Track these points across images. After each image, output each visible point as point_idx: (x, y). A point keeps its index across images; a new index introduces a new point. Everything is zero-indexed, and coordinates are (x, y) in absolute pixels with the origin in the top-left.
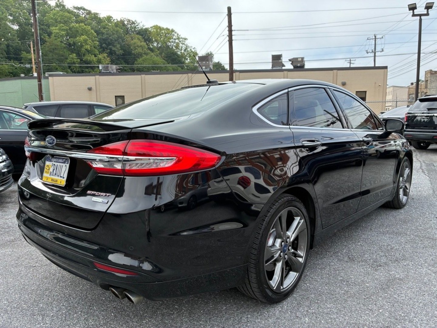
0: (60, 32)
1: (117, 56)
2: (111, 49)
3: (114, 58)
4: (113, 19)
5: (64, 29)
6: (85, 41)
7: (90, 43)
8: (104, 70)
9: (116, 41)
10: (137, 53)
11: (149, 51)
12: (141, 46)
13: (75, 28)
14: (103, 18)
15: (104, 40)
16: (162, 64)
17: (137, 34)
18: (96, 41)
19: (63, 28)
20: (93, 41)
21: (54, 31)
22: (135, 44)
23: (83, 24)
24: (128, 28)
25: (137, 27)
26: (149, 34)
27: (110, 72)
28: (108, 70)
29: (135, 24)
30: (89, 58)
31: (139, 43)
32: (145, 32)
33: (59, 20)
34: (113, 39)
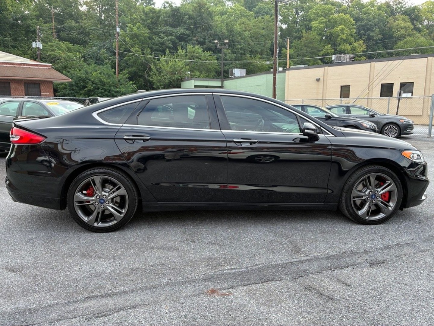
0: (319, 26)
1: (375, 41)
2: (368, 35)
3: (371, 44)
4: (377, 2)
5: (324, 22)
6: (342, 30)
7: (346, 32)
8: (336, 60)
9: (376, 25)
10: (399, 36)
11: (415, 32)
12: (405, 27)
13: (334, 19)
14: (366, 3)
15: (362, 26)
16: (428, 45)
17: (403, 14)
18: (352, 29)
19: (322, 21)
20: (350, 29)
21: (314, 25)
22: (397, 26)
23: (342, 14)
24: (393, 10)
25: (404, 6)
26: (418, 11)
27: (342, 62)
28: (341, 60)
29: (402, 3)
30: (343, 47)
31: (403, 24)
32: (412, 11)
33: (320, 13)
34: (373, 24)
